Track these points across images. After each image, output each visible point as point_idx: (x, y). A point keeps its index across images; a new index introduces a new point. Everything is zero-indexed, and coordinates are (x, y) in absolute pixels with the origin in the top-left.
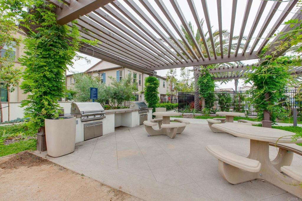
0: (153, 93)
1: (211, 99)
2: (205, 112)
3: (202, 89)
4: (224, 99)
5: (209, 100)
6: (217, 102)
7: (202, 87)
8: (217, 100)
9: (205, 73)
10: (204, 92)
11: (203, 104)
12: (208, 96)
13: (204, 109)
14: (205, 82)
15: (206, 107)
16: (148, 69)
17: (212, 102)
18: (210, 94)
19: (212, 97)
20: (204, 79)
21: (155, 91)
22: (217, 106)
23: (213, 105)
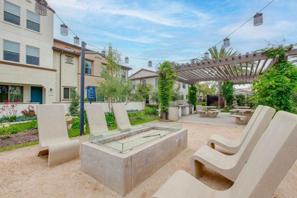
0: (194, 96)
1: (231, 99)
2: (226, 108)
3: (225, 93)
4: (241, 99)
5: (230, 100)
6: (236, 101)
7: (224, 91)
8: (235, 100)
9: (226, 82)
10: (226, 94)
11: (225, 103)
12: (229, 97)
13: (226, 106)
14: (227, 88)
15: (227, 105)
16: (190, 82)
17: (232, 102)
18: (230, 96)
19: (232, 98)
20: (226, 86)
21: (195, 95)
22: (235, 103)
23: (232, 104)
